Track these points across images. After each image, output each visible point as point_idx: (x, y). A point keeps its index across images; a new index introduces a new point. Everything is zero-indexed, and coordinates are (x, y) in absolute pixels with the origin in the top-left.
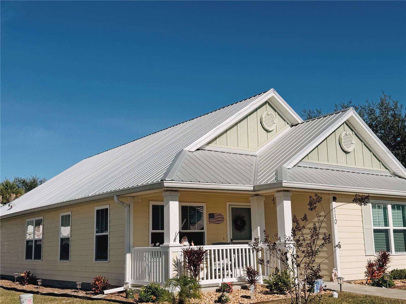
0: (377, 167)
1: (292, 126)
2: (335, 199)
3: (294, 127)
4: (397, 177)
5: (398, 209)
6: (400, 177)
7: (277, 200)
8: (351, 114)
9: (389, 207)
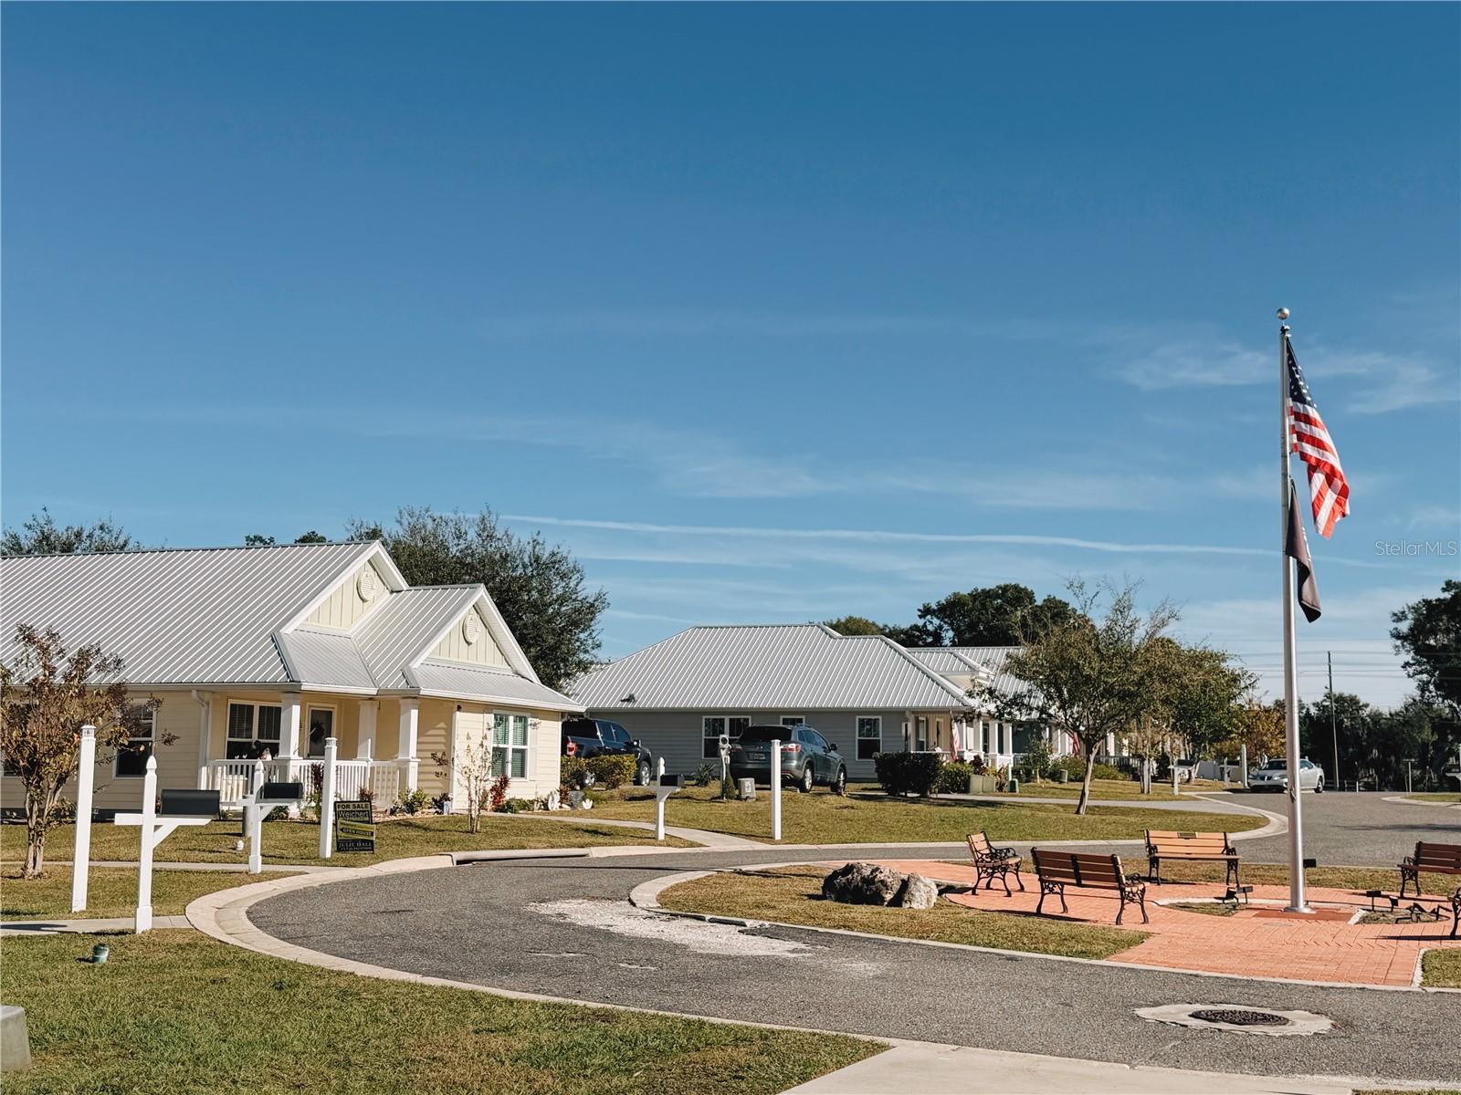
0: (499, 663)
1: (392, 592)
2: (459, 708)
3: (395, 594)
4: (520, 678)
5: (520, 721)
6: (523, 677)
7: (402, 708)
8: (481, 593)
9: (511, 719)
